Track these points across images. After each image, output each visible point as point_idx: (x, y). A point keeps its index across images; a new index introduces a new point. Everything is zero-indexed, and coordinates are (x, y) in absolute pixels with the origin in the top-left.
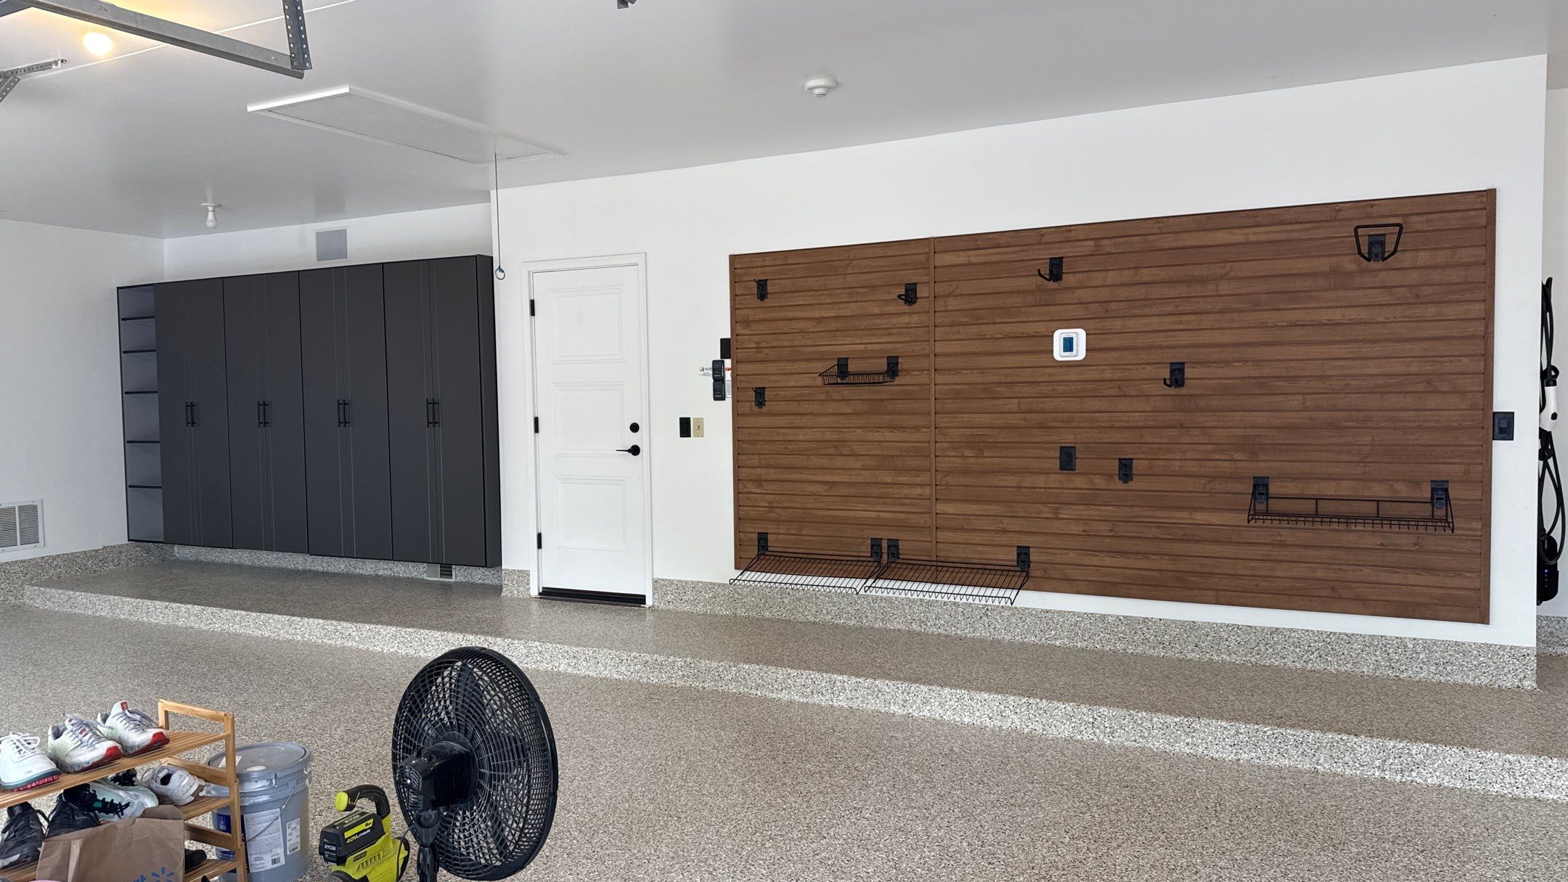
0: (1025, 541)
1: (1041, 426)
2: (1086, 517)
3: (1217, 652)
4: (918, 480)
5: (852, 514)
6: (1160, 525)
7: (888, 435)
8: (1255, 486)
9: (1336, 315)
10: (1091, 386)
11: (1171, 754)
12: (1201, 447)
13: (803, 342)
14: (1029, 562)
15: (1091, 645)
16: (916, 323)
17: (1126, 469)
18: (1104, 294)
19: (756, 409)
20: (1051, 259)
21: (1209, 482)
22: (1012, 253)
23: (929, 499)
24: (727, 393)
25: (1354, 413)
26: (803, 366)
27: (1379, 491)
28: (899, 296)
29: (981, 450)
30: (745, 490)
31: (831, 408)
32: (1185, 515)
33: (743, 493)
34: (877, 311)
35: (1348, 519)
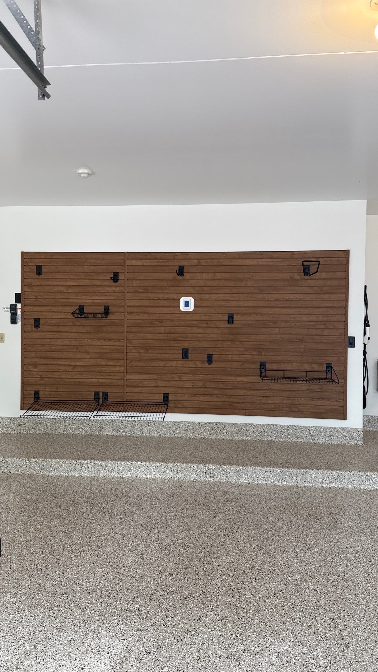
0: (166, 391)
1: (175, 340)
2: (193, 380)
3: (245, 436)
4: (118, 364)
5: (84, 380)
6: (223, 383)
7: (104, 343)
8: (261, 366)
9: (291, 296)
10: (195, 322)
11: (239, 484)
12: (240, 349)
13: (61, 297)
14: (168, 400)
15: (194, 436)
16: (117, 291)
17: (210, 359)
18: (201, 283)
19: (34, 329)
20: (179, 266)
21: (243, 364)
22: (162, 262)
23: (123, 373)
24: (18, 321)
25: (298, 336)
26: (60, 309)
27: (307, 367)
28: (111, 278)
29: (147, 350)
30: (27, 370)
31: (74, 329)
32: (233, 378)
33: (26, 371)
34: (99, 284)
35: (296, 379)
